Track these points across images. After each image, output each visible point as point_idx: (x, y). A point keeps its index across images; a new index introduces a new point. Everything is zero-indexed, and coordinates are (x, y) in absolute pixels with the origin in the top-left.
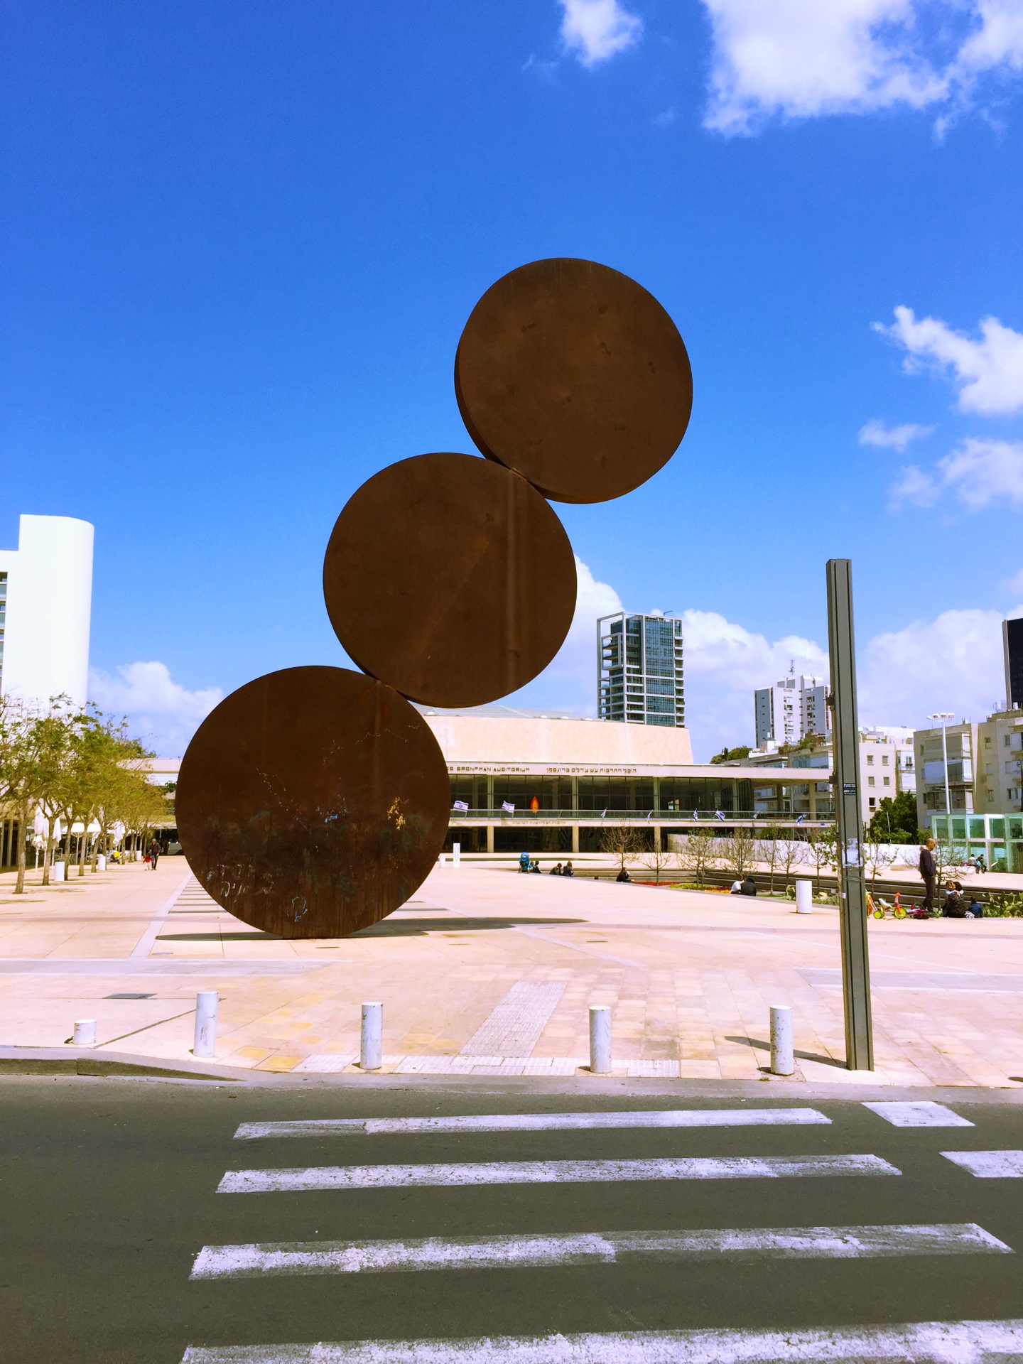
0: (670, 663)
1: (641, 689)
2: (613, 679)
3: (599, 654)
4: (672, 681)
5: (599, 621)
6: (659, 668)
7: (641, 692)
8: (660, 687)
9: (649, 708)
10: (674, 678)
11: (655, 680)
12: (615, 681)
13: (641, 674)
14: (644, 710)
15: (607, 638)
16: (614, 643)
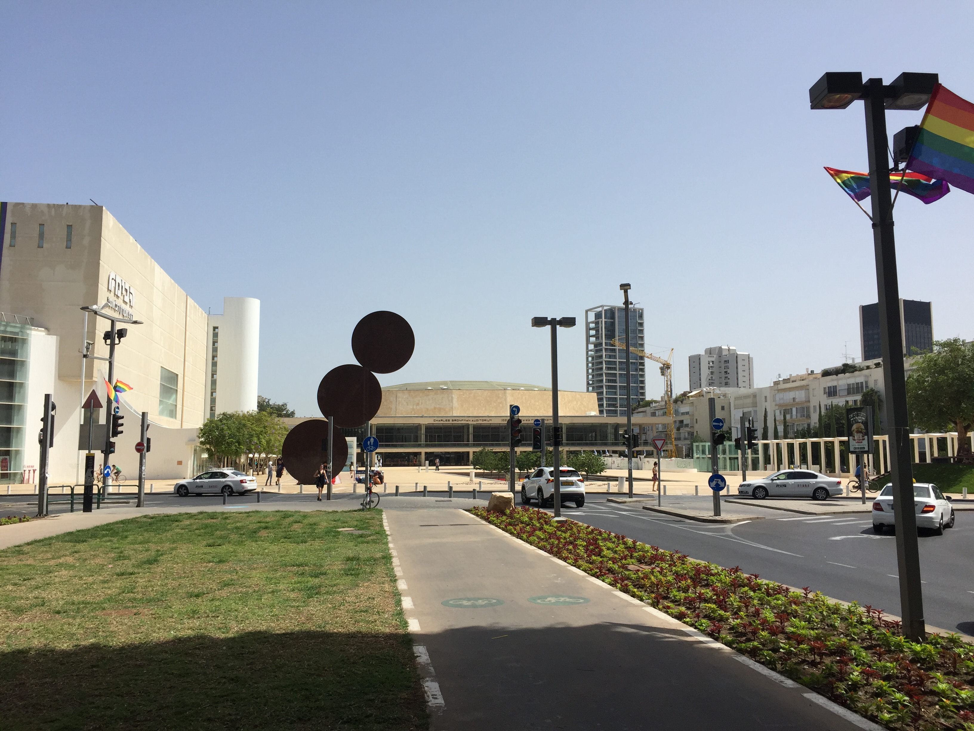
0: (636, 338)
1: (615, 356)
2: (596, 350)
3: (587, 333)
5: (587, 311)
7: (615, 359)
10: (638, 348)
12: (598, 351)
13: (615, 347)
15: (592, 322)
16: (597, 326)
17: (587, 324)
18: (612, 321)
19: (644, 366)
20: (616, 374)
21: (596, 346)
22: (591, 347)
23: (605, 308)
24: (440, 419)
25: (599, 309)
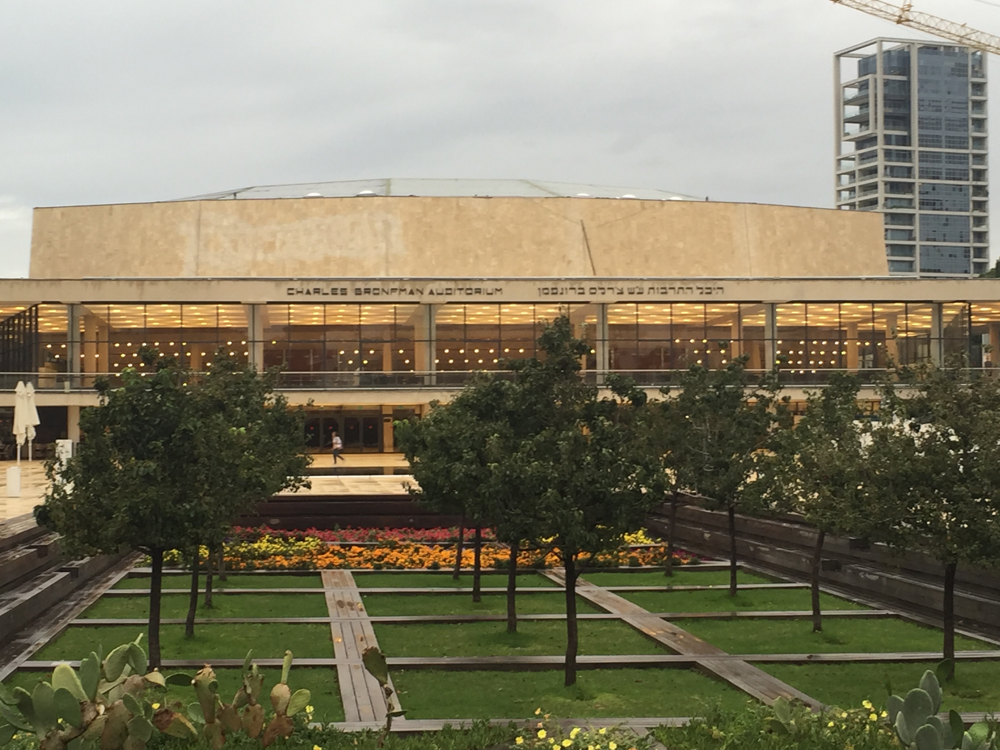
0: (963, 123)
1: (909, 171)
2: (861, 155)
3: (838, 112)
4: (966, 156)
5: (838, 56)
6: (943, 133)
7: (909, 177)
8: (944, 166)
9: (923, 204)
10: (971, 151)
11: (936, 157)
12: (863, 158)
13: (910, 145)
14: (914, 208)
15: (850, 86)
16: (863, 93)
17: (839, 88)
18: (904, 78)
19: (986, 194)
20: (912, 216)
21: (861, 143)
22: (849, 148)
23: (887, 46)
24: (312, 286)
25: (871, 50)
